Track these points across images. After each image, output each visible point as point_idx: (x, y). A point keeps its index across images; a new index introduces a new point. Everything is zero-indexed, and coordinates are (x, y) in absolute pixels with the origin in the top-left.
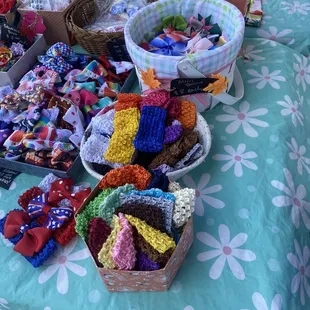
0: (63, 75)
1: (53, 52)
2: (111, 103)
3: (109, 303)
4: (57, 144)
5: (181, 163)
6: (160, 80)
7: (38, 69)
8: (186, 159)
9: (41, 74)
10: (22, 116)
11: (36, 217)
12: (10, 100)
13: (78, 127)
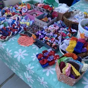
0: (60, 28)
1: (59, 22)
2: (69, 38)
3: (57, 83)
4: (55, 43)
5: (84, 58)
6: (85, 37)
7: (54, 25)
8: (86, 58)
9: (55, 26)
10: (49, 34)
11: (45, 57)
12: (47, 30)
13: (60, 41)
